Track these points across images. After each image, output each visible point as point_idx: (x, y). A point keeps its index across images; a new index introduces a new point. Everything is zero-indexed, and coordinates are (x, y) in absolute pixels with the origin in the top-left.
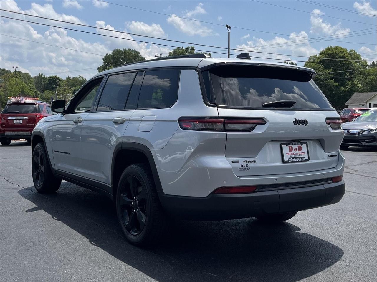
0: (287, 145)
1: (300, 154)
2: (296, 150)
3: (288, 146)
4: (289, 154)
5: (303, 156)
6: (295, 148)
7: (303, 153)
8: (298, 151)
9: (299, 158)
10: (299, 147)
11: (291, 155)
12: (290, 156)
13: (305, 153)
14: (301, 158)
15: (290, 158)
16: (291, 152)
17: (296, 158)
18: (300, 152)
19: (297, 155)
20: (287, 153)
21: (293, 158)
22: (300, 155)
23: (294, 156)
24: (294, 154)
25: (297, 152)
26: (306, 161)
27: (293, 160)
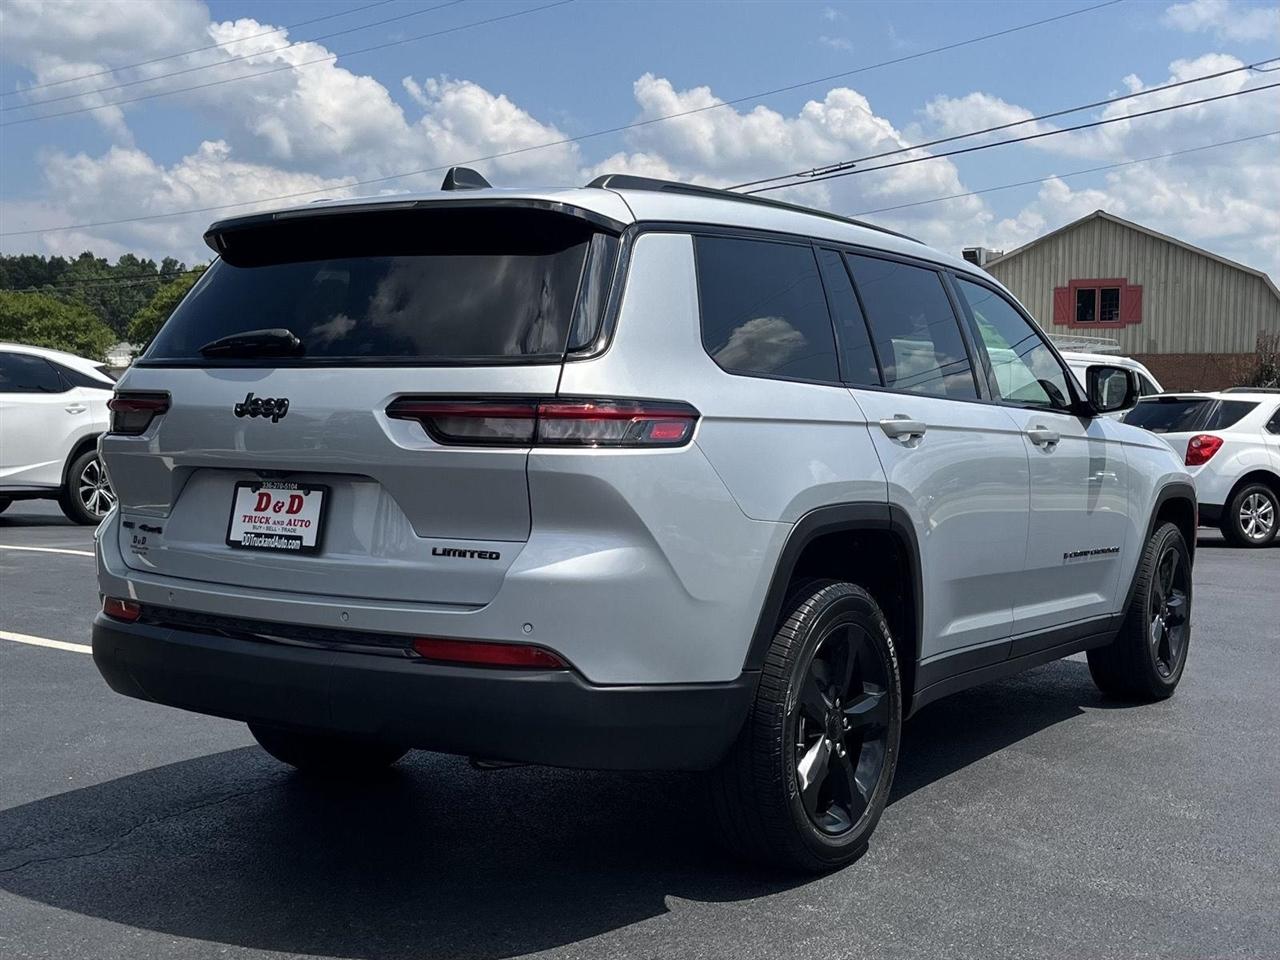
0: (255, 486)
1: (290, 523)
2: (280, 508)
3: (258, 492)
4: (250, 518)
5: (297, 534)
6: (279, 502)
7: (303, 521)
8: (287, 512)
9: (281, 537)
10: (293, 498)
11: (258, 524)
12: (254, 527)
13: (307, 524)
14: (288, 538)
15: (251, 533)
16: (260, 514)
17: (271, 536)
18: (292, 517)
19: (280, 527)
20: (245, 517)
21: (258, 535)
22: (289, 527)
23: (268, 528)
24: (267, 521)
25: (283, 516)
26: (305, 551)
27: (258, 542)
